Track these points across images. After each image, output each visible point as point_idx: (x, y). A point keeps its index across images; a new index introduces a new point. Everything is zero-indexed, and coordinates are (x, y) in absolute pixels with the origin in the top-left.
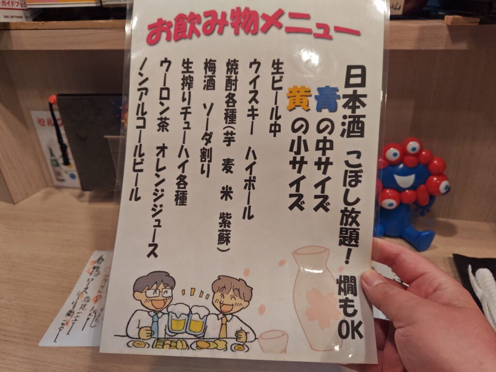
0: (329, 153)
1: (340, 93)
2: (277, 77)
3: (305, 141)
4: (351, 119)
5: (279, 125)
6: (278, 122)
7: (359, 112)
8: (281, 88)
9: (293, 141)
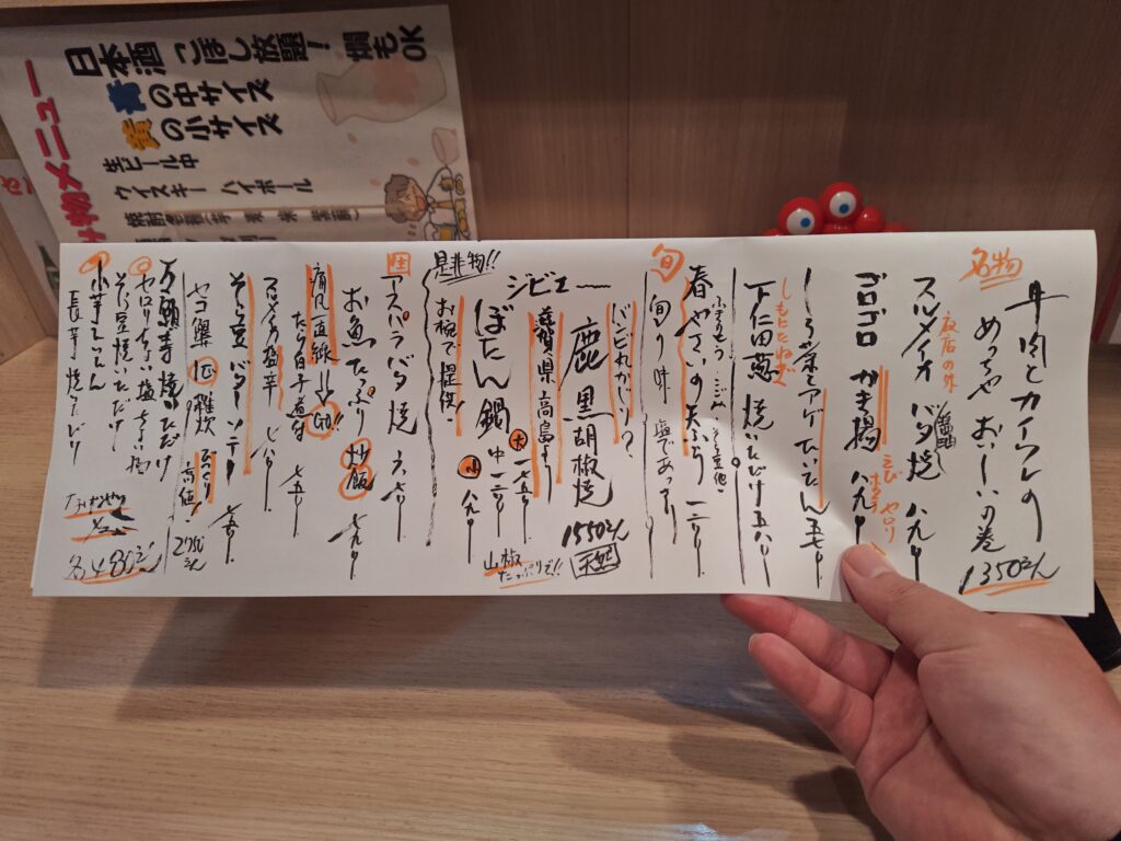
0: (193, 88)
1: (112, 81)
2: (125, 165)
3: (190, 121)
4: (138, 62)
5: (182, 156)
6: (178, 158)
7: (126, 54)
8: (136, 159)
9: (195, 137)
